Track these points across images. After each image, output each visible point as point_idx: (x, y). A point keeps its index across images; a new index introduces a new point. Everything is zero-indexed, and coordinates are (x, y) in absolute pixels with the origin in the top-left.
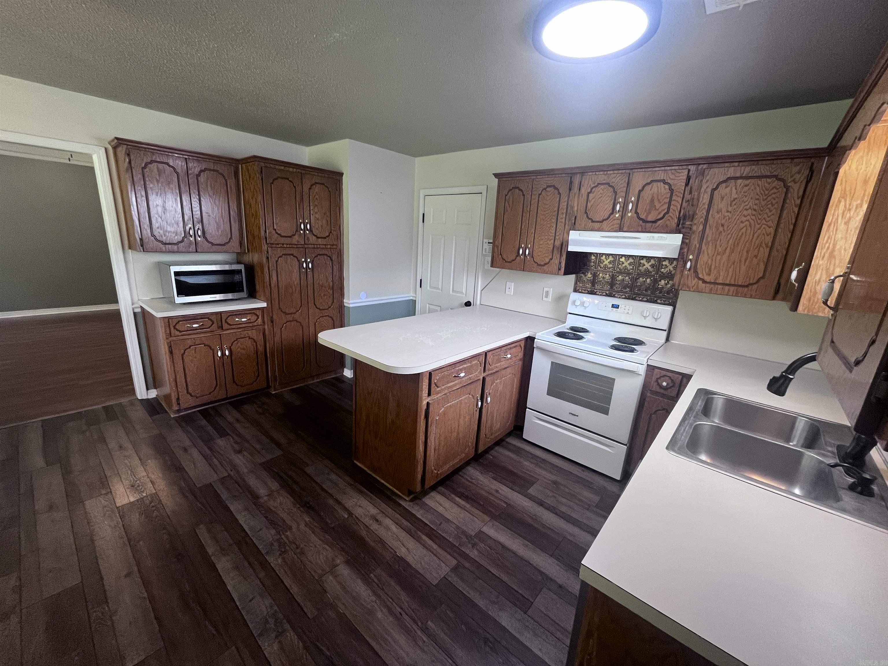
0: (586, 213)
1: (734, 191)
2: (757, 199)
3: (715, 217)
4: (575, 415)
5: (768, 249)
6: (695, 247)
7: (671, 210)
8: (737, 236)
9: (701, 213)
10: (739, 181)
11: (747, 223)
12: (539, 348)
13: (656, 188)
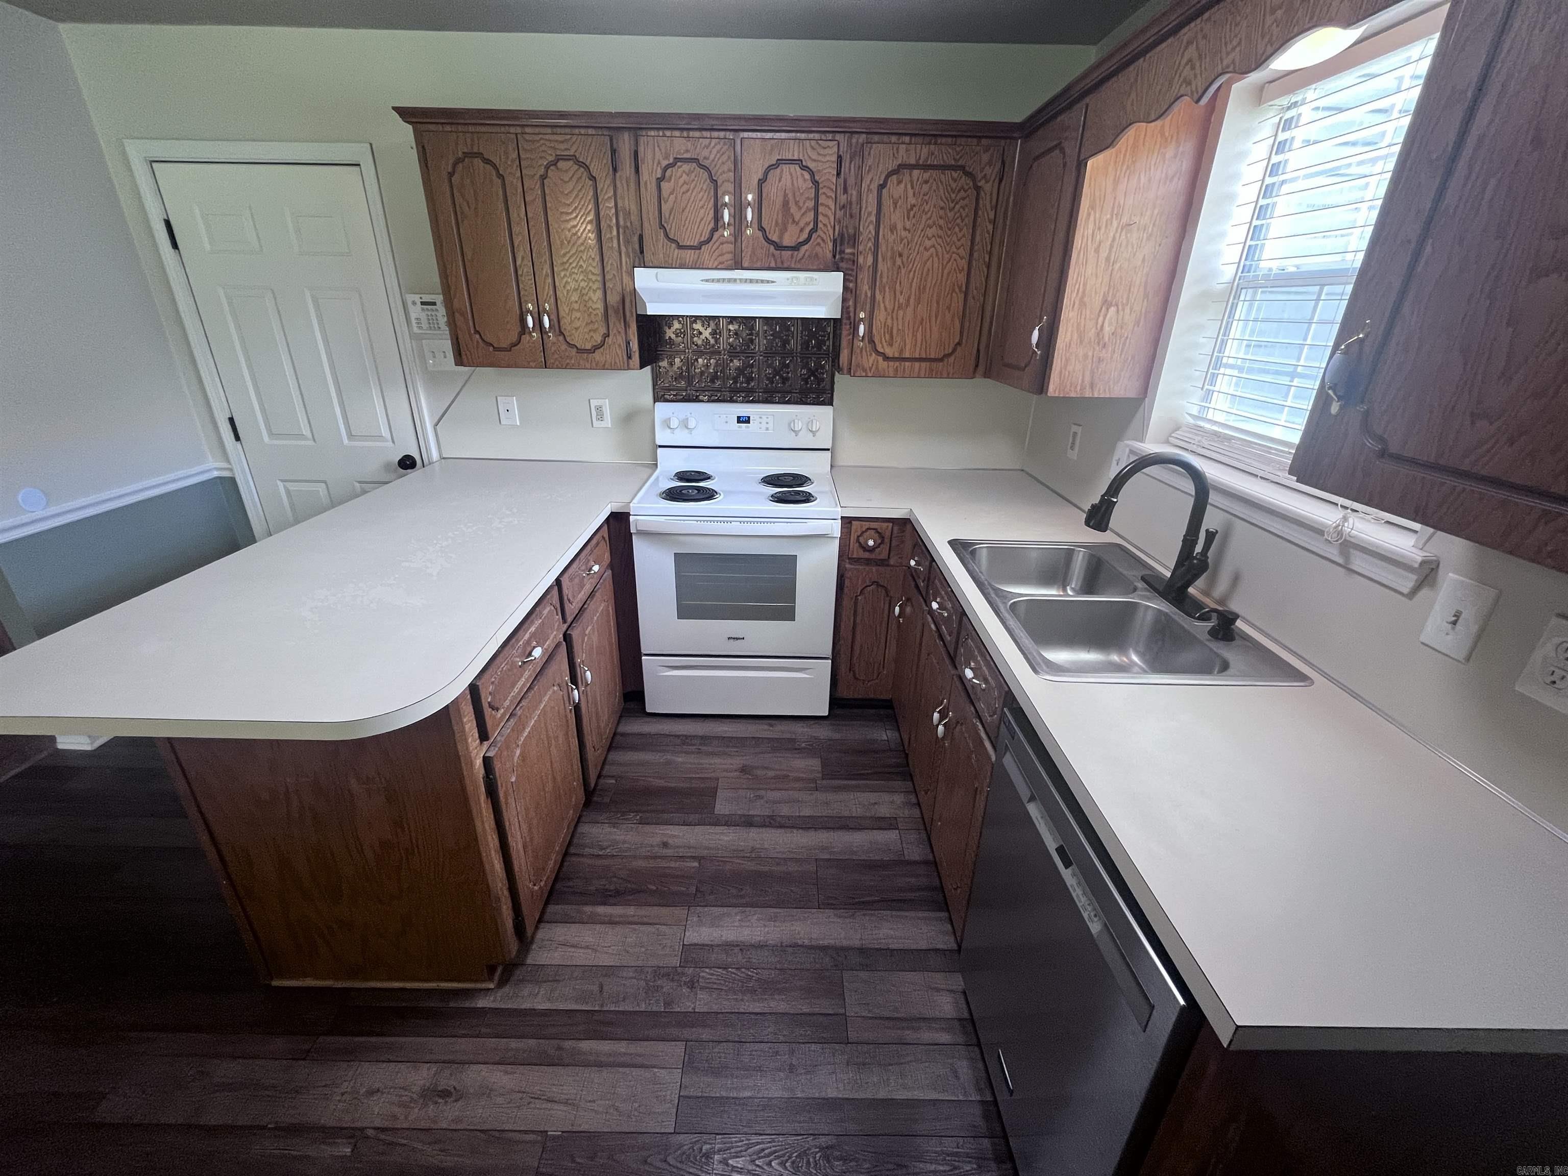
0: (662, 226)
1: (910, 192)
2: (942, 208)
3: (888, 239)
4: (737, 639)
5: (963, 295)
6: (866, 296)
7: (820, 225)
8: (922, 273)
9: (867, 231)
10: (916, 173)
11: (933, 250)
12: (641, 533)
13: (789, 177)
